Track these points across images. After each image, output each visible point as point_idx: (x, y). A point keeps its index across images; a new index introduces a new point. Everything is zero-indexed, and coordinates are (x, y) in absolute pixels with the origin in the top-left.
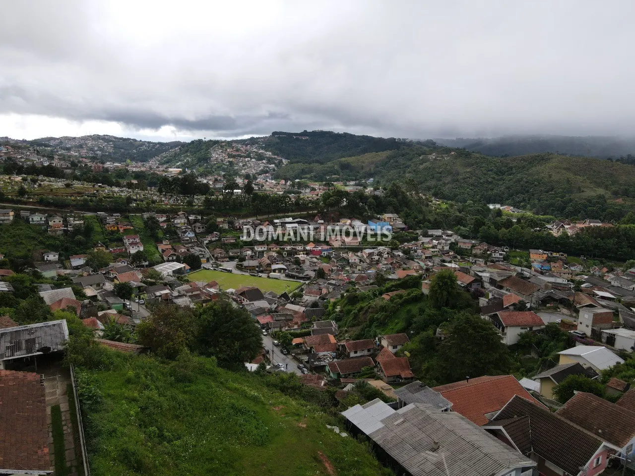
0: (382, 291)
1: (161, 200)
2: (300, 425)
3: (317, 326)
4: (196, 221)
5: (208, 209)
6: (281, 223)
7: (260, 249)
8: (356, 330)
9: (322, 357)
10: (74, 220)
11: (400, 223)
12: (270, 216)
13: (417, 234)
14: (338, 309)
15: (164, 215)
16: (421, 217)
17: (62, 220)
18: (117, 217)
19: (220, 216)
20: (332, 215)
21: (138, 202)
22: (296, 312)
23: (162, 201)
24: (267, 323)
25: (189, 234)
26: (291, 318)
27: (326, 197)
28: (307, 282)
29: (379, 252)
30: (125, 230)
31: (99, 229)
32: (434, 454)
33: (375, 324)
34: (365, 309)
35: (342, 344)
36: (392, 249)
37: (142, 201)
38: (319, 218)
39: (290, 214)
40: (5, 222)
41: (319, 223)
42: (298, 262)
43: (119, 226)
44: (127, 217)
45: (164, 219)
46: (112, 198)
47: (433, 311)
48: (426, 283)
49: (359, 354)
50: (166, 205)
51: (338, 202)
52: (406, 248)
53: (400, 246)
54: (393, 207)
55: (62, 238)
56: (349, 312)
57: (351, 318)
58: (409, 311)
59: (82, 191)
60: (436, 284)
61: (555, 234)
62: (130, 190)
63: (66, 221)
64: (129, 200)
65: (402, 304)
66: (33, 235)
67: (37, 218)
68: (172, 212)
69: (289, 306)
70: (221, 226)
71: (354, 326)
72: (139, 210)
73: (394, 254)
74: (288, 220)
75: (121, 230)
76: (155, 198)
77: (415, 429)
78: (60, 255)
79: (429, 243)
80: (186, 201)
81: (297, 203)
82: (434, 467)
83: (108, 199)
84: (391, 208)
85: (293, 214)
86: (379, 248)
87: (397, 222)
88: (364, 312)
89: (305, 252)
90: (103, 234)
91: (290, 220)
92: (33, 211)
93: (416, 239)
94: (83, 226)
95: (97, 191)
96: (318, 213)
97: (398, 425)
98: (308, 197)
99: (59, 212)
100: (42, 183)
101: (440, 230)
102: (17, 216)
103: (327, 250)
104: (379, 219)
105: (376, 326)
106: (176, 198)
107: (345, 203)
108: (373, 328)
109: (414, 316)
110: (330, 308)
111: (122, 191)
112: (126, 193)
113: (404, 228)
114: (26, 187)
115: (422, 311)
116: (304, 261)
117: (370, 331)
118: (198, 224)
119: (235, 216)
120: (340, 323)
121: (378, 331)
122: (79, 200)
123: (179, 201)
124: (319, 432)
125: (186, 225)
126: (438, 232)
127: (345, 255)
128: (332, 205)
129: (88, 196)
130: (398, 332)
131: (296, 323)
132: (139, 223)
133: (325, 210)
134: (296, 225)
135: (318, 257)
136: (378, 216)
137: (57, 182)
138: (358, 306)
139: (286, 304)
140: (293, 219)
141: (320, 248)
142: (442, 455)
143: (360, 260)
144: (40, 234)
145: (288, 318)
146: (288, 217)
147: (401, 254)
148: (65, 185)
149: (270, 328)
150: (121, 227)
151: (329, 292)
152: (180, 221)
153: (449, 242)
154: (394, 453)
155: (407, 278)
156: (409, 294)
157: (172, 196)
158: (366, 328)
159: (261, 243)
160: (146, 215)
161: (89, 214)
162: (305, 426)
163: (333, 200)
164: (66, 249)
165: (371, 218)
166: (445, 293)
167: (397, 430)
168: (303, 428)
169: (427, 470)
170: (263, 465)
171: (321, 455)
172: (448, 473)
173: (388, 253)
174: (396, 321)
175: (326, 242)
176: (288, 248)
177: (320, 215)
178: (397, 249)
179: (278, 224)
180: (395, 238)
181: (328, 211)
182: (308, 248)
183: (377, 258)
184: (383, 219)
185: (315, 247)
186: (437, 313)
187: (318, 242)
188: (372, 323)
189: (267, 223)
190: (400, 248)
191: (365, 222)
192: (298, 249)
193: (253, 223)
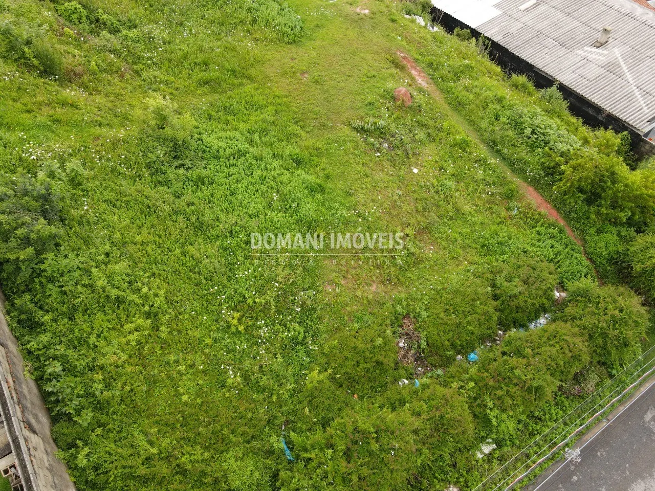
2: (358, 10)
32: (600, 50)
77: (560, 15)
82: (602, 71)
97: (527, 10)
124: (393, 21)
142: (616, 52)
154: (525, 54)
162: (367, 12)
167: (527, 19)
168: (365, 15)
169: (591, 76)
170: (303, 73)
171: (404, 58)
172: (630, 80)
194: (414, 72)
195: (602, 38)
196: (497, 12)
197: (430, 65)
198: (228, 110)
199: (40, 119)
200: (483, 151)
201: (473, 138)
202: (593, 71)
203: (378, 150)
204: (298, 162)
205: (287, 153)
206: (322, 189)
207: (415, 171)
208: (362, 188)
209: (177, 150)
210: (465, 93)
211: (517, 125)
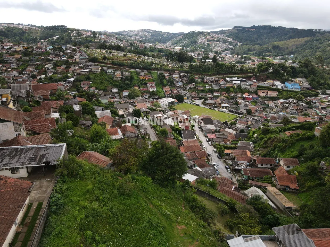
0: (285, 129)
3: (241, 144)
4: (184, 76)
5: (191, 70)
6: (231, 80)
7: (216, 94)
8: (265, 151)
9: (240, 164)
10: (126, 73)
11: (306, 85)
12: (225, 76)
13: (318, 92)
14: (256, 135)
15: (168, 72)
16: (322, 81)
17: (120, 72)
18: (145, 72)
19: (197, 75)
20: (262, 77)
21: (156, 65)
22: (230, 134)
23: (168, 65)
24: (212, 139)
25: (180, 83)
26: (226, 137)
27: (260, 66)
28: (241, 116)
29: (289, 102)
30: (148, 79)
31: (136, 78)
33: (277, 149)
34: (272, 139)
35: (254, 158)
36: (298, 101)
37: (158, 64)
38: (254, 78)
39: (236, 75)
40: (97, 72)
41: (253, 82)
42: (237, 104)
43: (146, 77)
44: (150, 73)
45: (168, 74)
46: (144, 62)
47: (321, 149)
48: (318, 129)
49: (264, 166)
50: (170, 67)
51: (267, 70)
52: (308, 100)
53: (304, 99)
54: (304, 74)
55: (120, 81)
56: (262, 139)
57: (263, 142)
58: (303, 146)
59: (131, 58)
60: (326, 131)
62: (153, 58)
63: (122, 73)
64: (152, 64)
65: (298, 140)
66: (108, 79)
67: (110, 71)
68: (172, 71)
69: (227, 130)
70: (197, 80)
71: (264, 148)
72: (156, 69)
73: (299, 104)
74: (234, 79)
75: (147, 79)
76: (165, 63)
78: (118, 90)
79: (325, 98)
80: (180, 65)
81: (241, 69)
83: (142, 63)
84: (302, 75)
85: (238, 75)
86: (289, 99)
87: (305, 84)
88: (271, 140)
89: (242, 98)
90: (138, 81)
91: (236, 79)
92: (109, 68)
93: (317, 95)
94: (129, 76)
95: (138, 58)
96: (253, 76)
98: (248, 66)
99: (119, 68)
100: (114, 54)
102: (102, 70)
103: (256, 98)
104: (292, 81)
105: (278, 151)
106: (175, 64)
107: (271, 71)
108: (276, 152)
109: (306, 150)
110: (251, 134)
111: (149, 59)
112: (151, 60)
113: (309, 88)
114: (107, 55)
115: (312, 147)
116: (241, 104)
117: (273, 153)
118: (185, 78)
119: (204, 75)
120: (255, 145)
121: (279, 154)
122: (129, 63)
123: (177, 65)
125: (179, 78)
127: (266, 102)
128: (262, 71)
129: (133, 61)
130: (292, 157)
131: (229, 141)
132: (155, 76)
133: (258, 74)
134: (239, 82)
135: (250, 101)
136: (292, 79)
137: (120, 53)
138: (268, 136)
139: (225, 128)
140: (238, 78)
141: (251, 97)
143: (276, 105)
144: (111, 79)
145: (225, 137)
146: (235, 77)
147: (304, 104)
148: (124, 55)
149: (213, 142)
150: (147, 78)
151: (252, 124)
152: (176, 76)
155: (305, 123)
156: (304, 134)
157: (173, 62)
158: (271, 151)
159: (217, 91)
160: (159, 72)
161: (133, 70)
163: (264, 68)
164: (121, 87)
165: (287, 80)
173: (295, 103)
174: (292, 150)
175: (256, 93)
176: (233, 95)
177: (254, 77)
178: (302, 101)
179: (228, 81)
180: (301, 94)
181: (260, 75)
182: (244, 96)
183: (287, 105)
184: (295, 82)
185: (249, 96)
186: (323, 150)
187: (250, 93)
188: (276, 149)
189: (222, 80)
190: (304, 100)
191: (283, 82)
192: (238, 96)
193: (214, 80)
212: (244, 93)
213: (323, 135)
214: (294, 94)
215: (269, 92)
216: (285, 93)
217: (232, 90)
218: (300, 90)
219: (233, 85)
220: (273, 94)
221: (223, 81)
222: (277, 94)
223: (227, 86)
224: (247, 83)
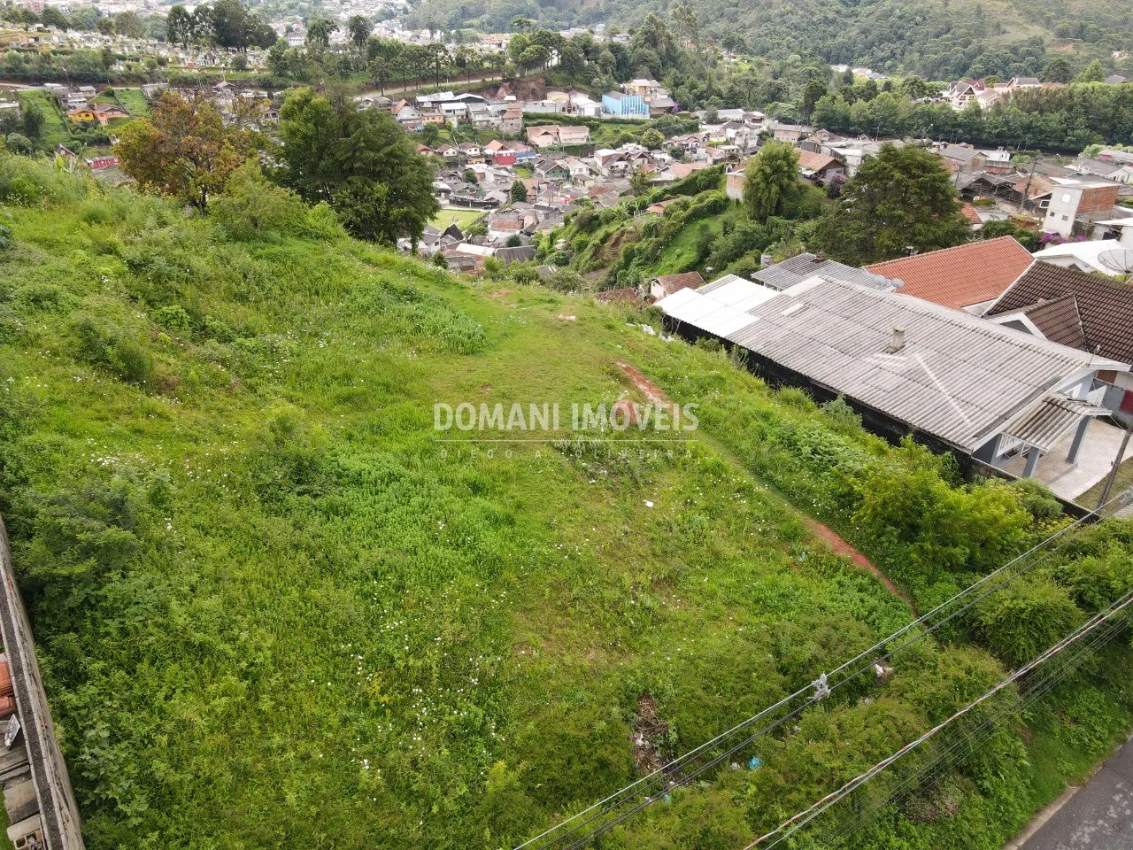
0: (644, 202)
1: (177, 58)
2: (561, 316)
5: (280, 75)
6: (433, 102)
8: (602, 276)
11: (662, 99)
12: (409, 89)
13: (697, 117)
14: (560, 244)
16: (703, 86)
18: (88, 95)
20: (532, 85)
21: (130, 63)
22: (479, 258)
23: (178, 60)
26: (471, 264)
27: (519, 47)
28: (493, 211)
29: (626, 154)
30: (111, 120)
31: (57, 120)
32: (895, 357)
33: (635, 261)
34: (615, 236)
36: (651, 148)
37: (137, 60)
38: (507, 91)
39: (447, 84)
41: (508, 102)
42: (471, 178)
43: (97, 112)
44: (111, 94)
46: (70, 53)
47: (753, 225)
48: (735, 177)
50: (190, 67)
51: (542, 58)
52: (676, 145)
53: (665, 143)
54: (651, 67)
56: (582, 247)
57: (587, 253)
58: (705, 228)
60: (760, 170)
61: (954, 108)
62: (106, 37)
64: (108, 58)
65: (689, 220)
68: (206, 84)
69: (464, 248)
71: (594, 269)
72: (133, 78)
73: (653, 158)
74: (443, 96)
75: (103, 120)
76: (164, 53)
77: (837, 319)
79: (719, 134)
80: (230, 61)
81: (460, 62)
82: (902, 380)
83: (65, 57)
84: (645, 69)
85: (454, 84)
86: (624, 146)
87: (659, 96)
88: (613, 241)
89: (484, 160)
90: (66, 129)
91: (449, 96)
93: (693, 128)
94: (18, 113)
95: (36, 39)
96: (504, 81)
97: (792, 315)
98: (481, 50)
101: (740, 110)
103: (526, 154)
104: (623, 91)
105: (638, 265)
106: (209, 54)
107: (555, 61)
108: (633, 268)
109: (715, 237)
110: (544, 244)
111: (89, 39)
112: (98, 44)
113: (671, 108)
115: (729, 227)
116: (483, 175)
117: (625, 275)
121: (643, 274)
122: (2, 60)
123: (217, 61)
124: (610, 327)
126: (738, 114)
127: (559, 163)
128: (528, 64)
129: (18, 50)
130: (683, 271)
132: (137, 105)
133: (518, 75)
134: (463, 105)
135: (509, 167)
138: (600, 233)
139: (458, 244)
140: (456, 95)
141: (512, 151)
142: (916, 358)
143: (590, 170)
145: (464, 264)
146: (445, 90)
147: (667, 157)
150: (102, 115)
151: (538, 223)
153: (758, 131)
154: (796, 364)
155: (694, 175)
156: (701, 200)
157: (198, 49)
158: (618, 269)
160: (150, 89)
161: (26, 89)
162: (573, 318)
163: (532, 53)
165: (608, 89)
166: (775, 188)
167: (793, 324)
168: (571, 321)
169: (889, 387)
170: (485, 386)
171: (626, 369)
172: (941, 388)
173: (642, 156)
174: (678, 251)
175: (522, 138)
176: (451, 152)
177: (507, 84)
178: (660, 149)
179: (425, 105)
180: (654, 127)
181: (522, 76)
182: (489, 151)
183: (621, 165)
184: (631, 92)
185: (502, 148)
186: (760, 227)
187: (506, 139)
188: (631, 260)
189: (404, 102)
190: (665, 146)
191: (597, 98)
192: (468, 152)
193: (376, 102)
194: (641, 387)
195: (896, 342)
196: (754, 319)
197: (665, 378)
198: (377, 429)
199: (116, 427)
200: (747, 479)
201: (730, 463)
202: (890, 382)
203: (592, 476)
204: (476, 488)
205: (460, 476)
206: (510, 521)
207: (650, 504)
208: (570, 521)
209: (302, 472)
210: (717, 409)
211: (791, 444)
212: (485, 141)
213: (753, 185)
214: (637, 128)
215: (562, 130)
216: (608, 130)
217: (443, 134)
218: (647, 117)
219: (445, 117)
220: (574, 136)
221: (406, 105)
222: (587, 134)
223: (425, 122)
224: (490, 108)
